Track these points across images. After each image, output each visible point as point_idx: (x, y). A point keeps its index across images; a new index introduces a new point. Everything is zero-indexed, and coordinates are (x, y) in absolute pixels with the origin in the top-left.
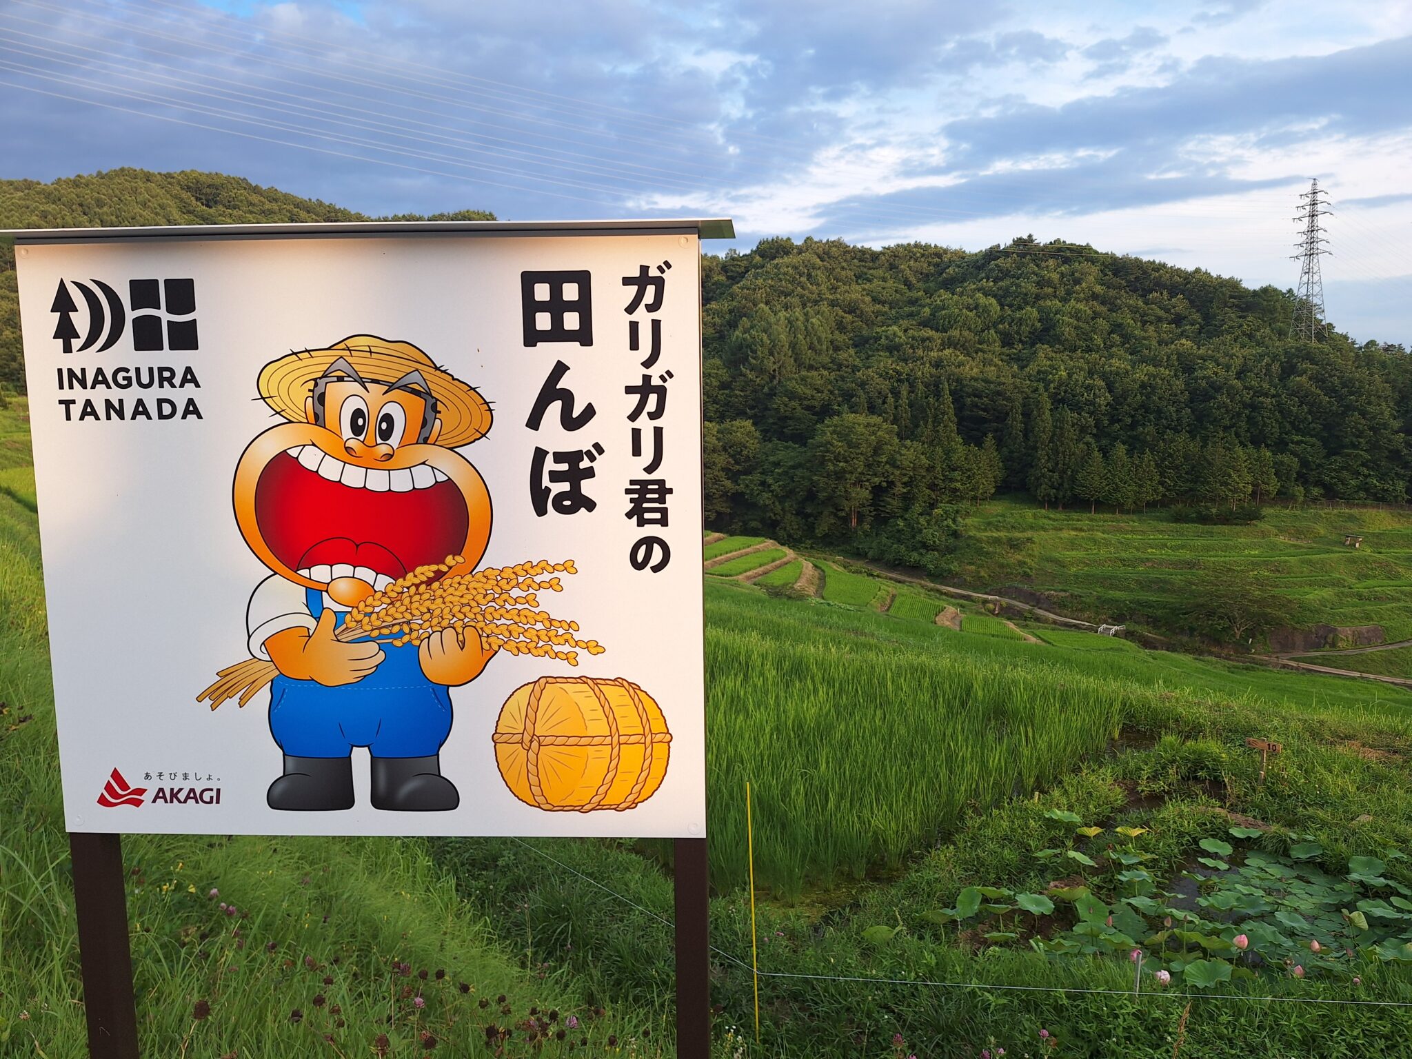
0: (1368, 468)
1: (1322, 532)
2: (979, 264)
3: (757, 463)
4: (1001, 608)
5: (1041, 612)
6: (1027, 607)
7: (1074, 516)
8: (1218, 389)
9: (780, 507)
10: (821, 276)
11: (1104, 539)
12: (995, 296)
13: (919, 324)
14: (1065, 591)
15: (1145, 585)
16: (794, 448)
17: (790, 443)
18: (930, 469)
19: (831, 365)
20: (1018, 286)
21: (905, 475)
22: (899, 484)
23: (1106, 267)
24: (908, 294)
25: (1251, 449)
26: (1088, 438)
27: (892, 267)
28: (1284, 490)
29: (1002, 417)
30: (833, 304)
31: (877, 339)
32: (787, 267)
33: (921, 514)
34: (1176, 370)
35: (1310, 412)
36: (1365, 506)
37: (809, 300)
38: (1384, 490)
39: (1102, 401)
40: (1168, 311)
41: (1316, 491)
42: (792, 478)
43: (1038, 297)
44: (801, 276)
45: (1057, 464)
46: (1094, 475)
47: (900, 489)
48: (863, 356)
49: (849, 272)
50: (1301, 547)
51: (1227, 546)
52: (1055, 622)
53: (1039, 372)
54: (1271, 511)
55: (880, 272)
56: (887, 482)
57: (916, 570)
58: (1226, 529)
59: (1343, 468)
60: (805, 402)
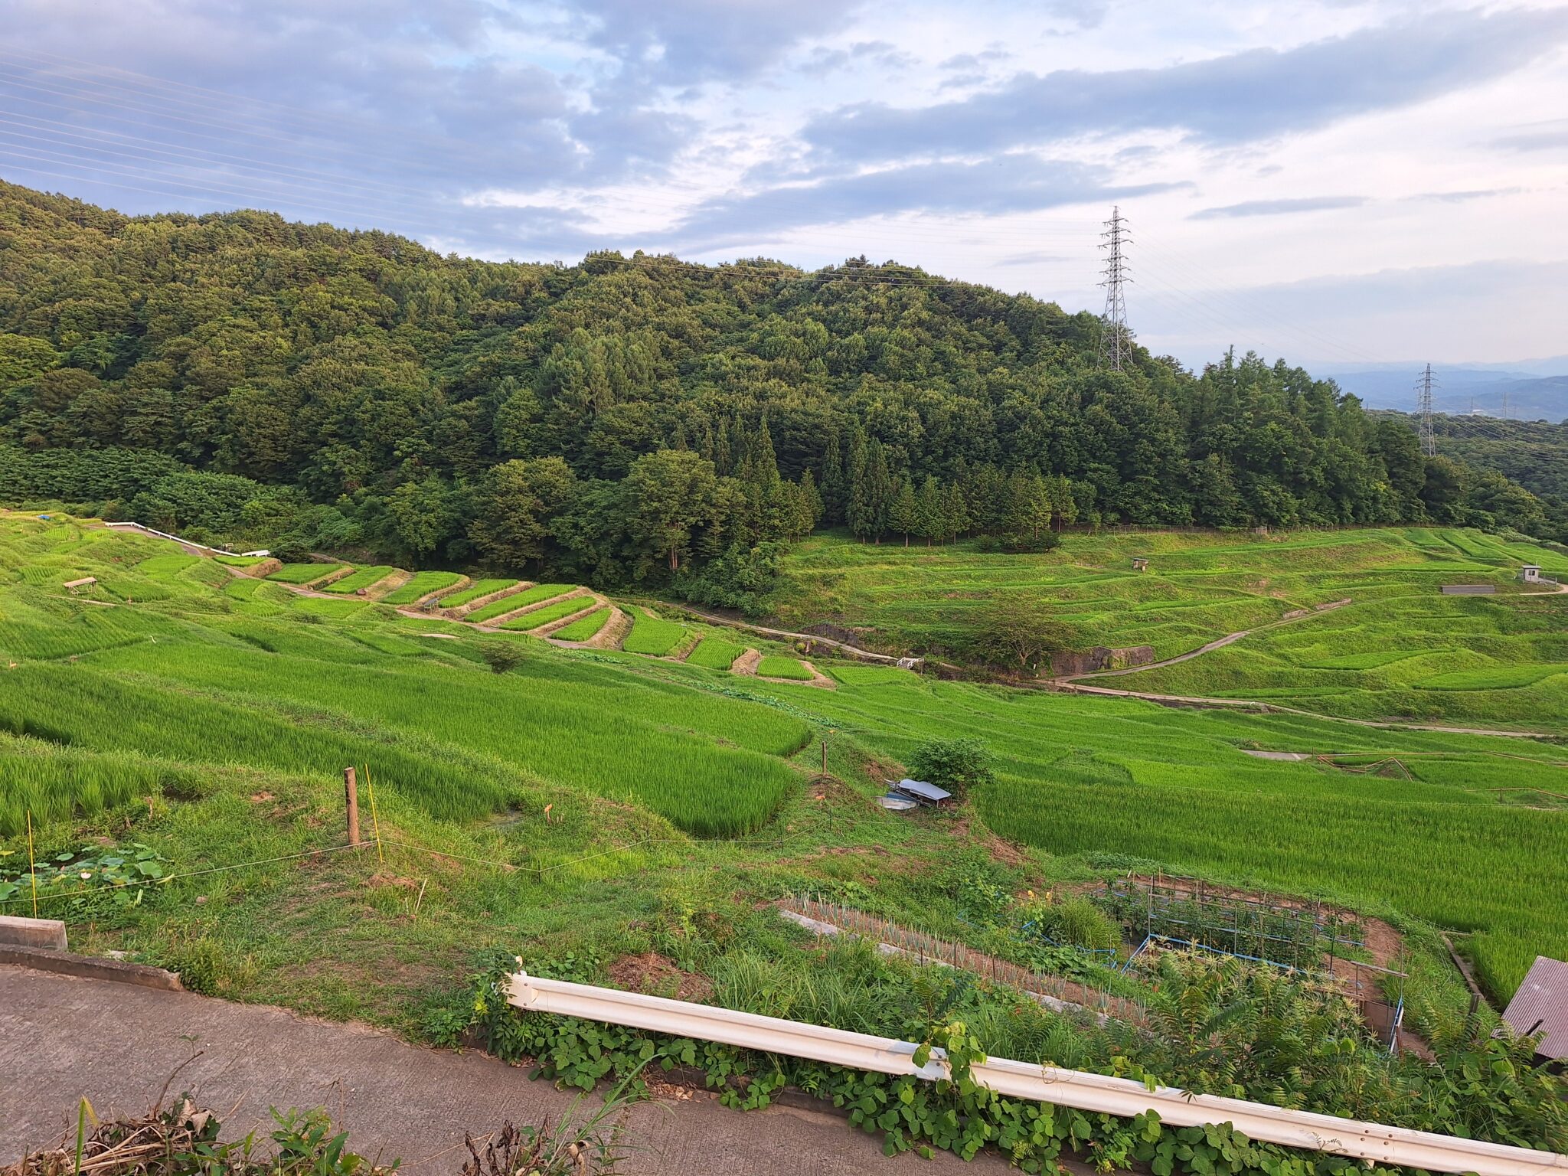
0: (1159, 493)
1: (1114, 556)
2: (813, 285)
3: (569, 503)
4: (812, 647)
5: (849, 648)
6: (837, 644)
7: (890, 549)
8: (1023, 419)
9: (594, 551)
10: (646, 296)
11: (913, 572)
12: (824, 321)
13: (748, 351)
14: (871, 626)
15: (946, 616)
16: (612, 486)
17: (607, 481)
18: (749, 506)
19: (653, 395)
20: (846, 311)
21: (722, 513)
22: (717, 524)
23: (934, 291)
24: (742, 317)
25: (1050, 478)
26: (905, 471)
27: (727, 286)
28: (1083, 517)
29: (820, 450)
30: (659, 327)
31: (703, 367)
32: (610, 286)
33: (740, 553)
34: (987, 400)
35: (1105, 440)
36: (1156, 530)
37: (633, 323)
38: (1172, 513)
39: (914, 433)
40: (989, 337)
41: (1113, 517)
42: (606, 520)
43: (866, 324)
44: (625, 296)
45: (871, 498)
46: (906, 507)
47: (718, 529)
48: (688, 385)
49: (678, 292)
50: (1093, 572)
51: (1025, 574)
52: (860, 658)
53: (859, 403)
54: (1071, 538)
55: (713, 292)
56: (704, 521)
57: (735, 611)
58: (1025, 557)
59: (1136, 494)
60: (623, 437)
